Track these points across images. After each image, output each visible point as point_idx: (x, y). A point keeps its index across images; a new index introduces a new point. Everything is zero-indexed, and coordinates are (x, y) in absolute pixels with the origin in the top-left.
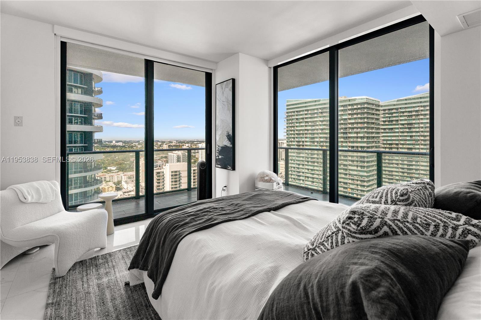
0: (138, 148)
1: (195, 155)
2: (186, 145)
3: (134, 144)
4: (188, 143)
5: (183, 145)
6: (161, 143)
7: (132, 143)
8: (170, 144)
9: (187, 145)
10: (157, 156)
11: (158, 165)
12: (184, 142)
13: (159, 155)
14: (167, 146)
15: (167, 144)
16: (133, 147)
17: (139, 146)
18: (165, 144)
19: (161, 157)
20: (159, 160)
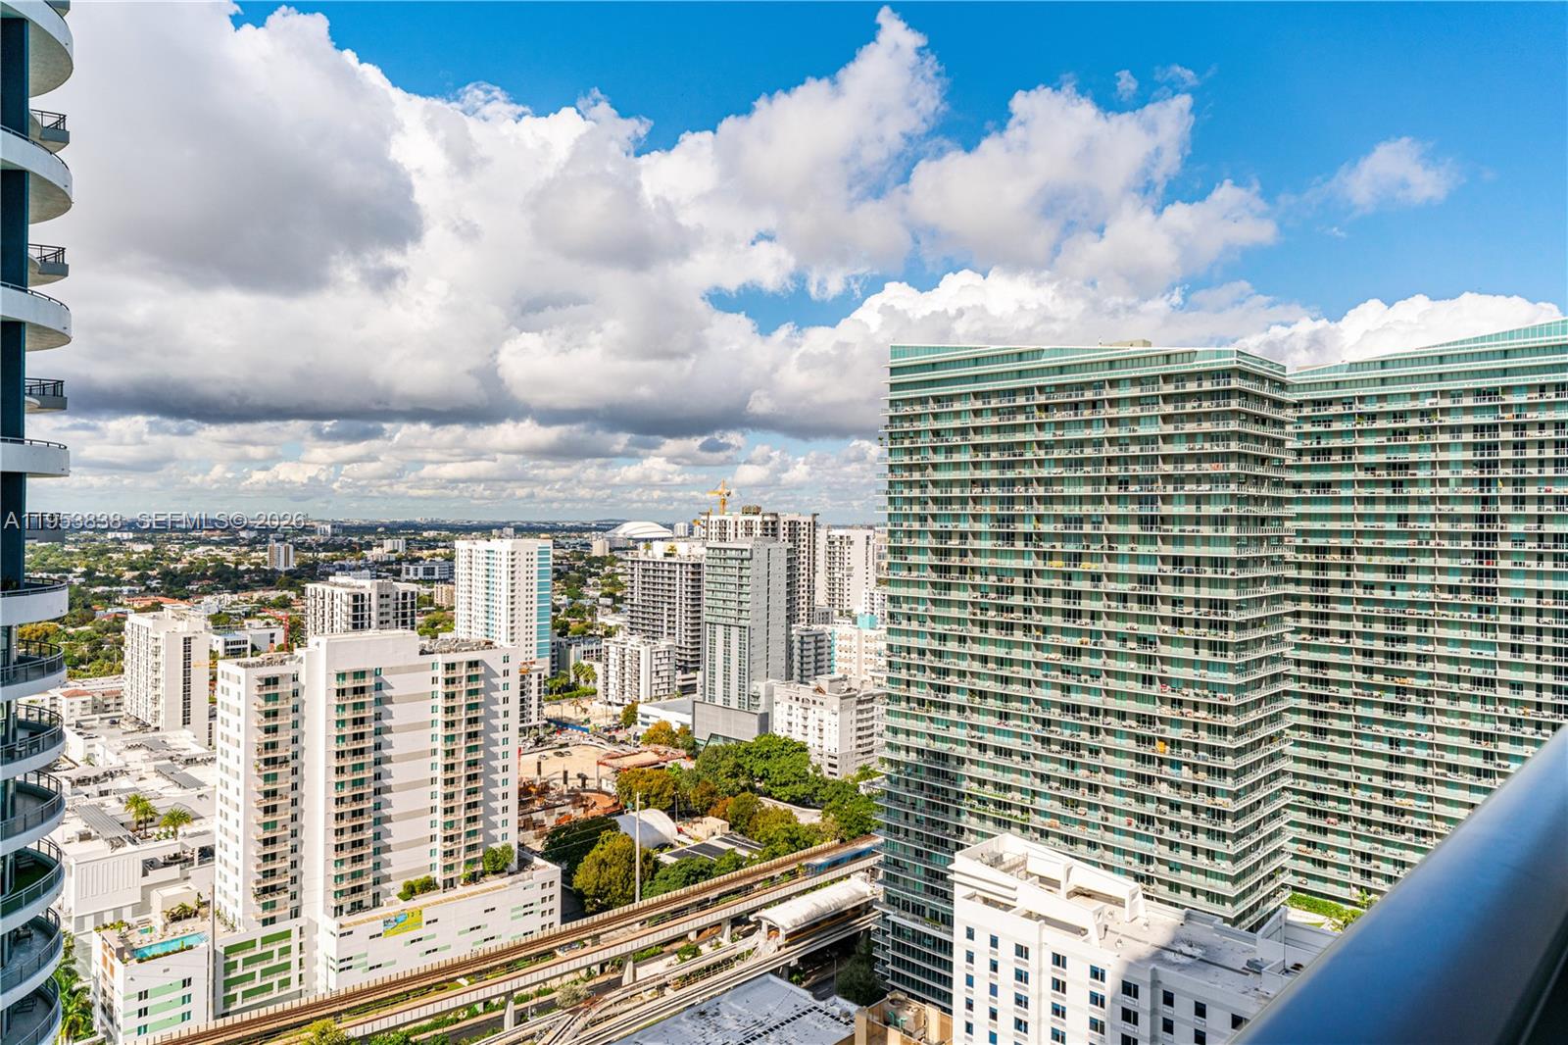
0: (135, 557)
1: (431, 595)
2: (382, 546)
3: (110, 535)
4: (392, 530)
5: (369, 546)
6: (253, 534)
7: (104, 531)
8: (299, 539)
9: (388, 544)
10: (235, 597)
11: (245, 642)
12: (370, 529)
13: (249, 594)
14: (287, 550)
15: (284, 540)
16: (108, 551)
17: (139, 548)
18: (278, 541)
19: (259, 601)
20: (248, 615)
